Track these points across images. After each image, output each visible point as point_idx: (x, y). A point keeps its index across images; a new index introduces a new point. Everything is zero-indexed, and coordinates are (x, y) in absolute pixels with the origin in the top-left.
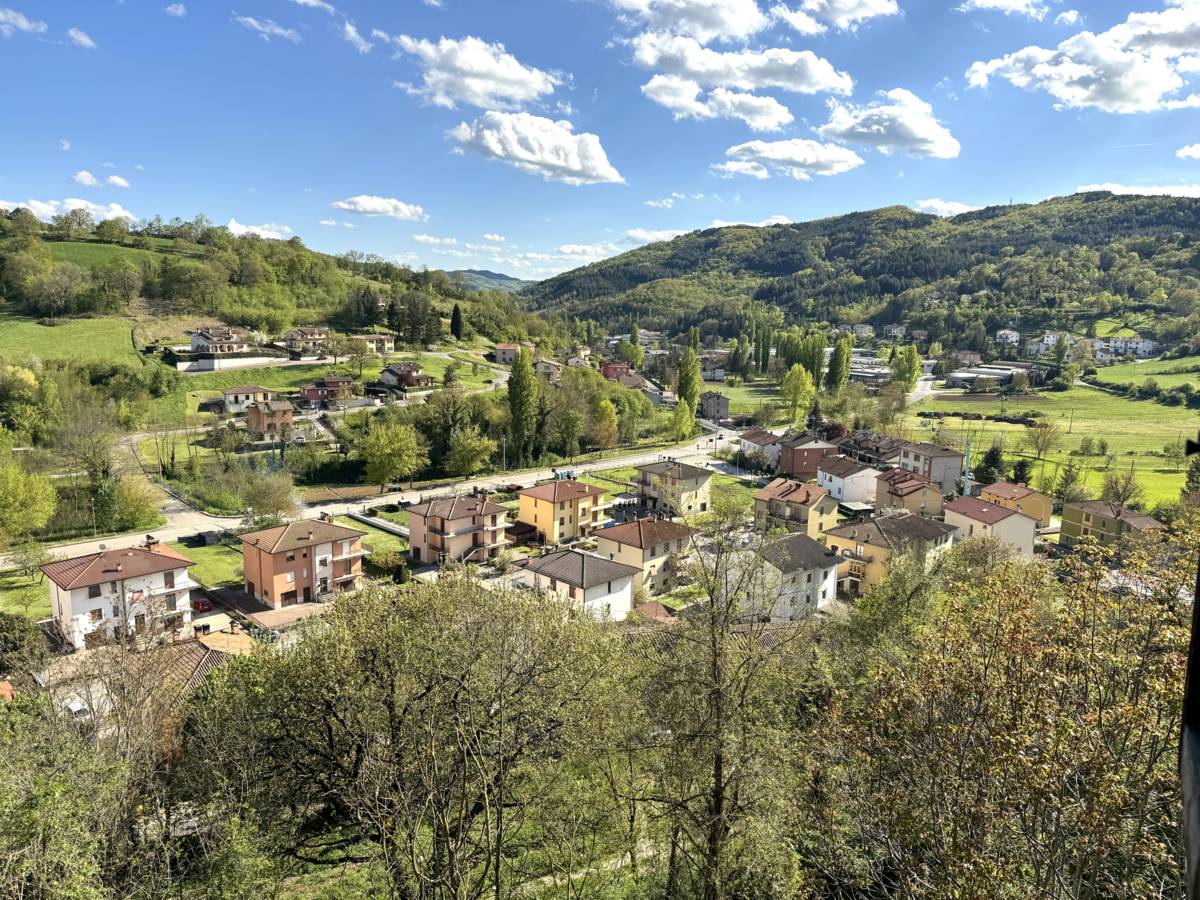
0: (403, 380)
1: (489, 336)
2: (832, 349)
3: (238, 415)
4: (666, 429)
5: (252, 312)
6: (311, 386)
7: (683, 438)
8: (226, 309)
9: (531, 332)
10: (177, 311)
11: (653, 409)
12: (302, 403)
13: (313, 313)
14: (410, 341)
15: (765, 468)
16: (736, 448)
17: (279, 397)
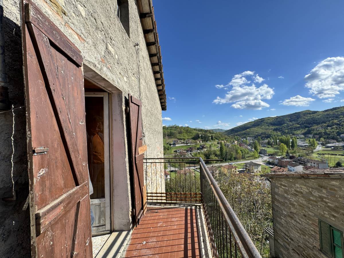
0: (203, 147)
1: (218, 139)
2: (291, 140)
3: (178, 153)
4: (252, 156)
5: (181, 138)
6: (189, 148)
7: (256, 158)
8: (178, 137)
9: (226, 139)
10: (172, 138)
11: (249, 152)
12: (188, 151)
13: (190, 137)
14: (204, 141)
15: (275, 164)
16: (268, 160)
17: (184, 150)
